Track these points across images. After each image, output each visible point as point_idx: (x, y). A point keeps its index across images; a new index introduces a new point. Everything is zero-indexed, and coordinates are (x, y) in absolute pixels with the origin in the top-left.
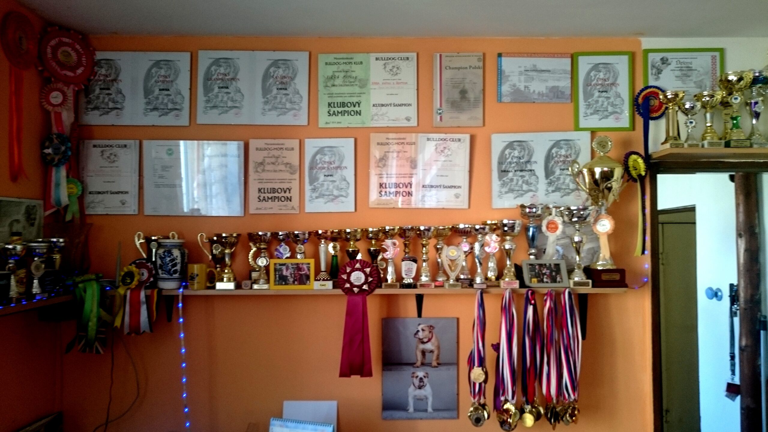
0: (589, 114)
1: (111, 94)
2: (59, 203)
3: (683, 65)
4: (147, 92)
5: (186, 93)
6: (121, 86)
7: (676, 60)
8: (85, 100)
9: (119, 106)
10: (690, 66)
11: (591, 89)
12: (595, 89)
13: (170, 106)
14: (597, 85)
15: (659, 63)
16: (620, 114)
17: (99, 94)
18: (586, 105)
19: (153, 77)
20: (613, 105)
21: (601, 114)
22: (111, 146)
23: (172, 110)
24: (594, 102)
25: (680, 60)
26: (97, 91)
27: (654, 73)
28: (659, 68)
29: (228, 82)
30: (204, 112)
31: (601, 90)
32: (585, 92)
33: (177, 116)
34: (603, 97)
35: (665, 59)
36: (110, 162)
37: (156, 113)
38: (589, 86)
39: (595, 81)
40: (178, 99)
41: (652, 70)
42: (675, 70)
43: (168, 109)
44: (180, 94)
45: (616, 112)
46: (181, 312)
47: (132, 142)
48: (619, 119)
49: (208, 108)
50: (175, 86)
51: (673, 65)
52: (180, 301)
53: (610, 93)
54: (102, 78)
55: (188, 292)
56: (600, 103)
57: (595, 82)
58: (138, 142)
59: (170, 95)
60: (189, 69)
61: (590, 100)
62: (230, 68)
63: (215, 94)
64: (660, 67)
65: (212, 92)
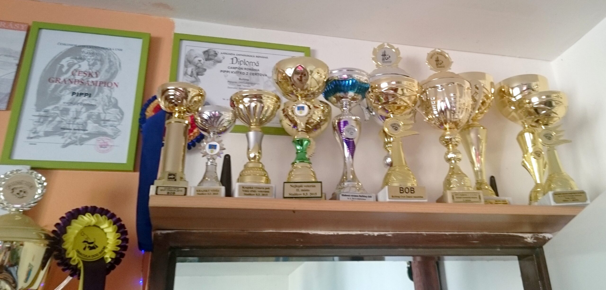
0: (41, 134)
3: (243, 66)
7: (232, 56)
10: (255, 67)
11: (56, 88)
12: (65, 88)
14: (72, 82)
15: (201, 58)
16: (112, 137)
18: (40, 116)
20: (98, 120)
21: (70, 134)
24: (58, 112)
25: (238, 57)
27: (189, 72)
28: (199, 65)
31: (77, 91)
32: (41, 93)
34: (81, 104)
35: (212, 53)
38: (53, 81)
39: (70, 74)
41: (186, 66)
42: (228, 72)
45: (105, 134)
48: (108, 148)
51: (226, 63)
53: (97, 98)
56: (72, 114)
57: (68, 75)
61: (49, 108)
64: (202, 65)
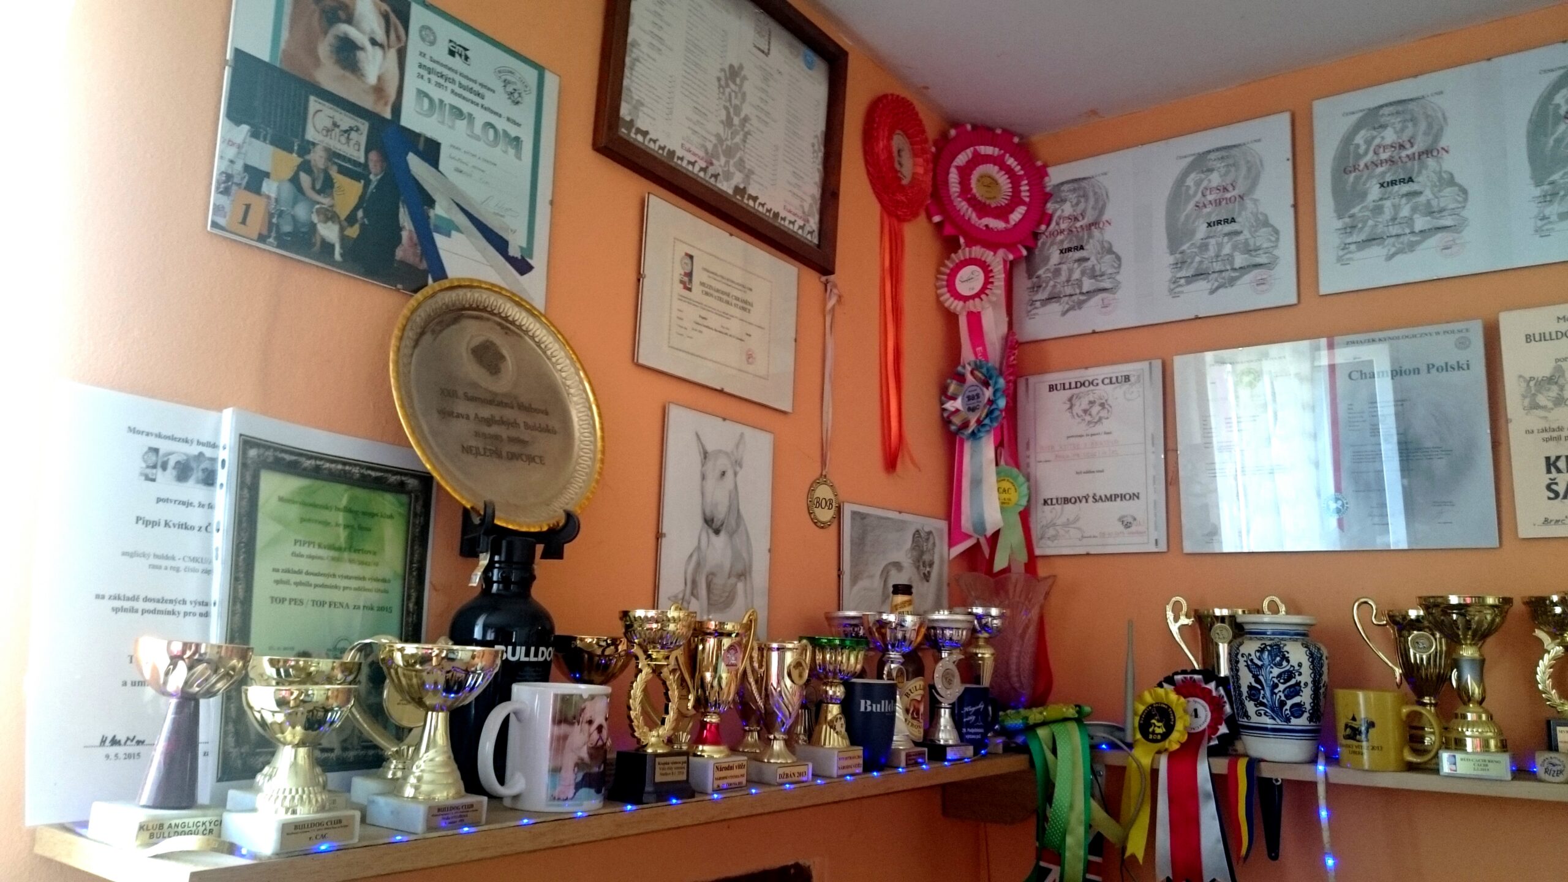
1: (1086, 259)
2: (980, 525)
4: (1176, 237)
5: (1284, 221)
6: (1109, 234)
8: (1029, 284)
9: (1106, 284)
13: (1240, 260)
17: (1060, 264)
19: (1189, 198)
22: (1091, 383)
23: (1244, 269)
26: (1055, 257)
29: (1409, 164)
30: (1339, 259)
33: (1262, 282)
36: (1089, 422)
37: (1202, 285)
40: (1262, 239)
43: (1234, 270)
44: (1266, 223)
46: (1326, 835)
47: (1144, 365)
49: (1353, 247)
50: (1249, 204)
52: (1322, 801)
54: (1063, 226)
55: (1342, 776)
58: (1157, 364)
59: (1237, 233)
60: (1289, 155)
62: (1415, 125)
63: (1371, 205)
65: (1362, 201)
